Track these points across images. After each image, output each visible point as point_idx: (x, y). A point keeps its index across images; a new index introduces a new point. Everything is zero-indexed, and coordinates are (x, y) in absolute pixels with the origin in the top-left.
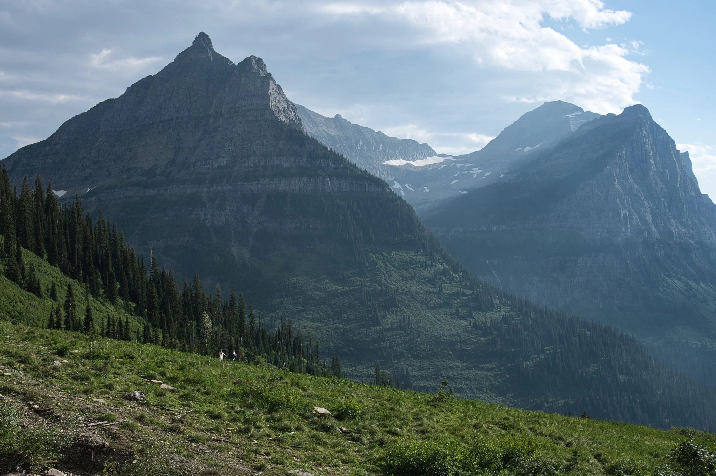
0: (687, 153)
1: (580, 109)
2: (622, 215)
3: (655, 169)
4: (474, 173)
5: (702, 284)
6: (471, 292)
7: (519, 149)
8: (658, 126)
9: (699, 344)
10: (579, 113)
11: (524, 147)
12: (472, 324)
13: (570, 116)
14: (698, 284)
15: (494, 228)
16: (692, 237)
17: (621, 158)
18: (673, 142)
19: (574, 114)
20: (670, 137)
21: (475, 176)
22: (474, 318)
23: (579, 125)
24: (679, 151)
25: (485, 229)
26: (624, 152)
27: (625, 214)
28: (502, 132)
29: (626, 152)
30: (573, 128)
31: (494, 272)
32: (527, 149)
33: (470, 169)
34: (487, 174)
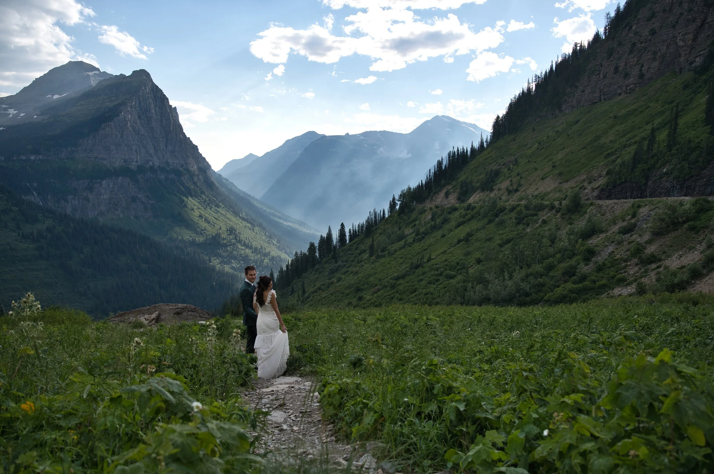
0: (175, 108)
1: (98, 69)
2: (134, 149)
3: (155, 117)
4: (10, 114)
5: (190, 198)
6: (17, 209)
7: (49, 96)
8: (157, 87)
9: (191, 238)
10: (97, 72)
11: (53, 95)
12: (21, 235)
13: (90, 74)
14: (187, 198)
15: (32, 158)
16: (182, 166)
17: (131, 108)
18: (168, 99)
19: (93, 73)
20: (165, 95)
21: (11, 116)
22: (21, 230)
23: (98, 82)
24: (171, 106)
25: (24, 158)
26: (134, 103)
27: (136, 148)
28: (34, 81)
29: (135, 103)
30: (93, 82)
31: (34, 193)
32: (56, 97)
33: (6, 109)
34: (22, 115)
